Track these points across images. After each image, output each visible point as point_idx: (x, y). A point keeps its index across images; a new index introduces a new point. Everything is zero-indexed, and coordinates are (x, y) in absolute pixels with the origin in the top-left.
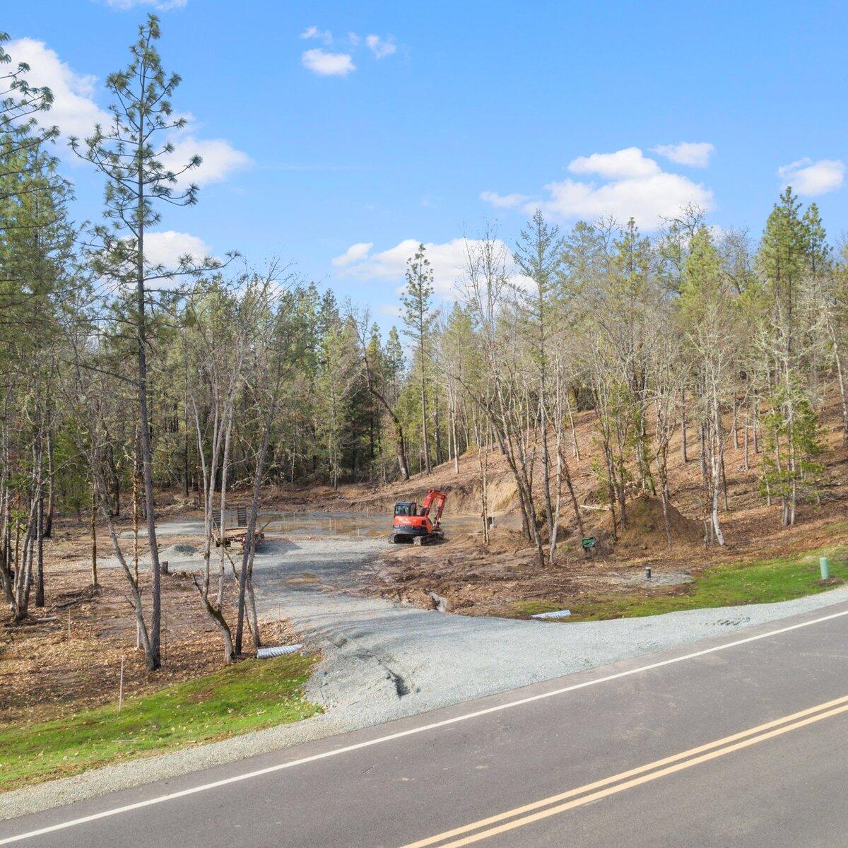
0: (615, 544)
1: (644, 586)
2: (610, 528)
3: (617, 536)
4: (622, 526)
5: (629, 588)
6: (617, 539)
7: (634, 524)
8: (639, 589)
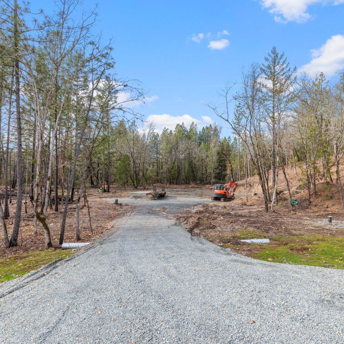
0: (309, 205)
1: (327, 227)
2: (307, 197)
3: (311, 201)
4: (313, 196)
5: (316, 227)
6: (310, 202)
7: (320, 195)
8: (324, 229)
